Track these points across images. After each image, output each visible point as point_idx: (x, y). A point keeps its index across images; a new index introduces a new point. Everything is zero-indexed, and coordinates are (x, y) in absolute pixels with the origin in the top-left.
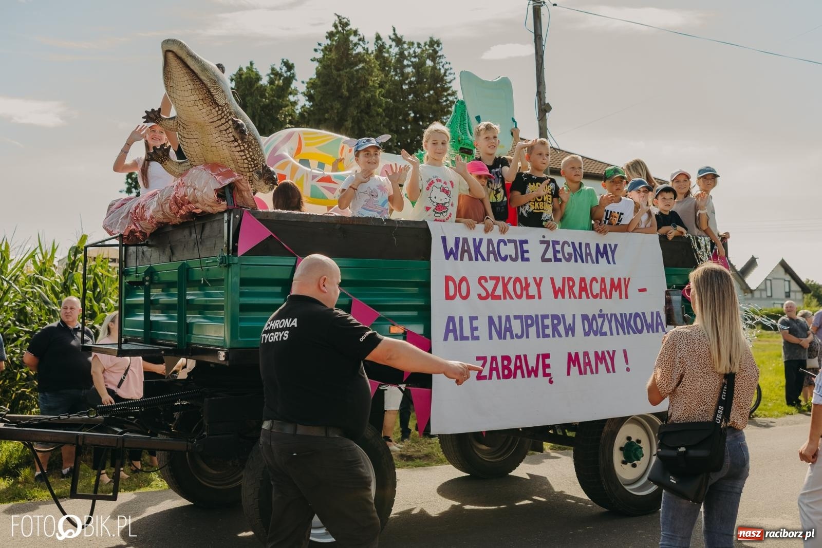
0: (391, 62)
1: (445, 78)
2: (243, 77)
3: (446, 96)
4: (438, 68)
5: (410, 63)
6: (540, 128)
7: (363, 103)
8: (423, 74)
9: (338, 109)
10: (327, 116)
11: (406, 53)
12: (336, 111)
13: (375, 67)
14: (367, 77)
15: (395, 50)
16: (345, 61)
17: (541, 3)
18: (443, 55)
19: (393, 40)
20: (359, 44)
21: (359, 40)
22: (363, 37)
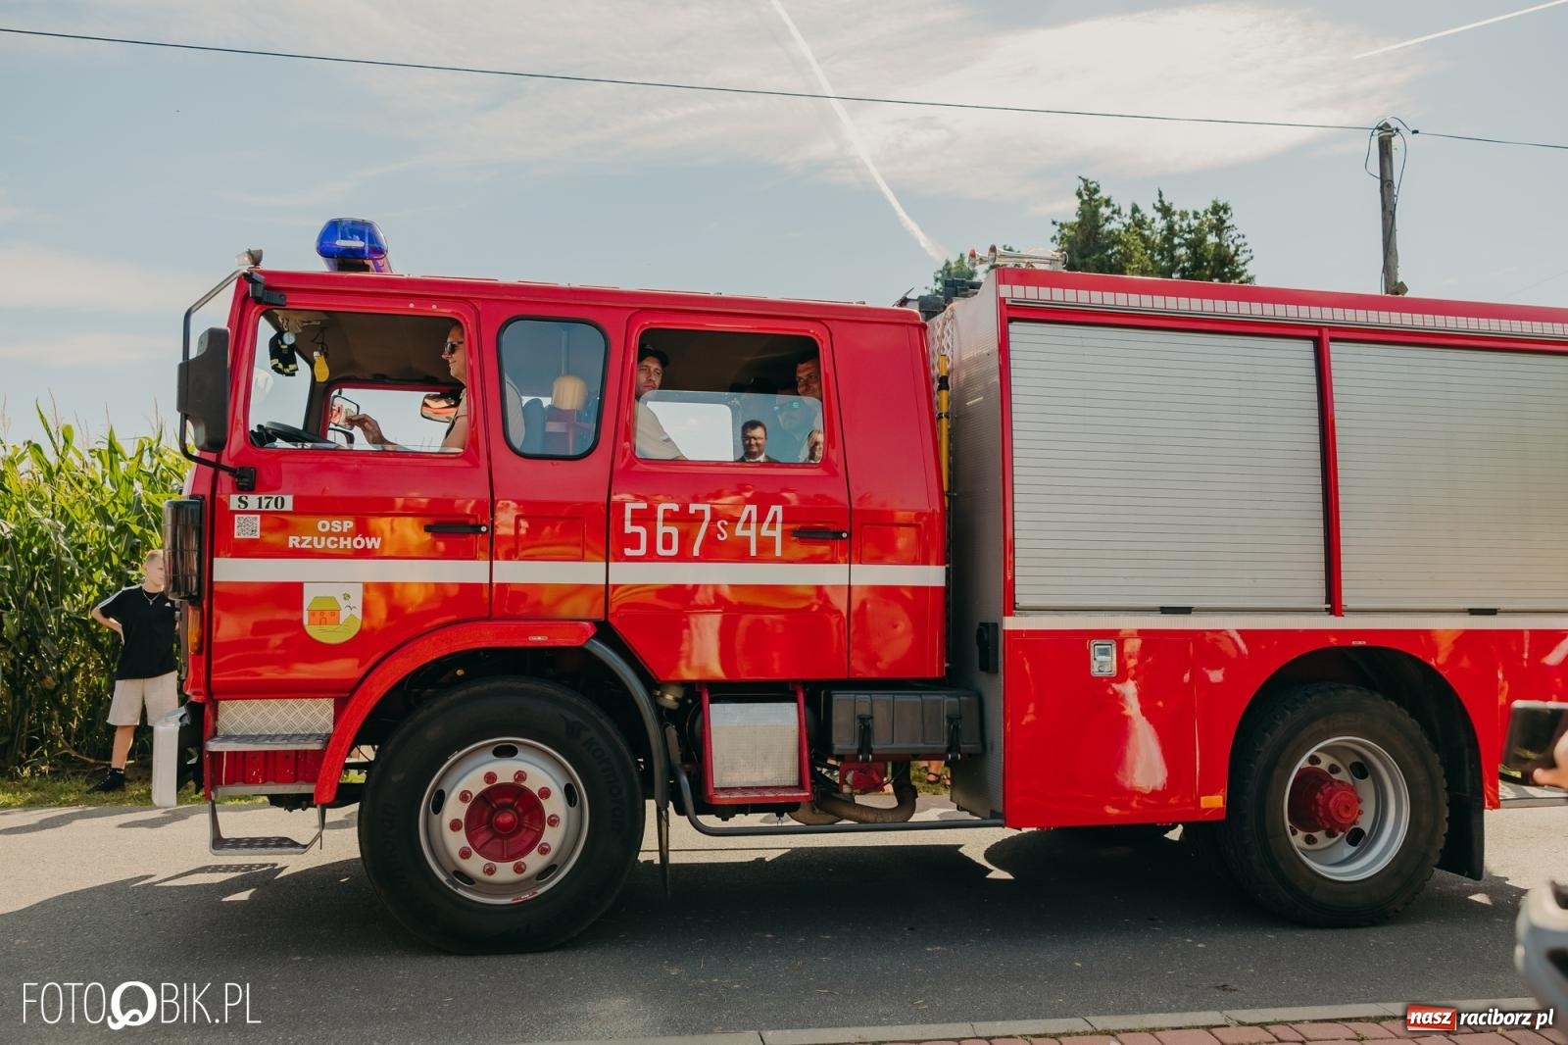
0: (1154, 242)
1: (1236, 258)
2: (953, 271)
4: (1226, 244)
5: (1183, 241)
8: (1202, 255)
11: (1177, 227)
14: (1123, 264)
15: (1160, 224)
16: (1091, 243)
17: (1392, 131)
18: (1233, 226)
19: (1159, 210)
20: (1112, 218)
21: (1114, 212)
22: (1117, 207)
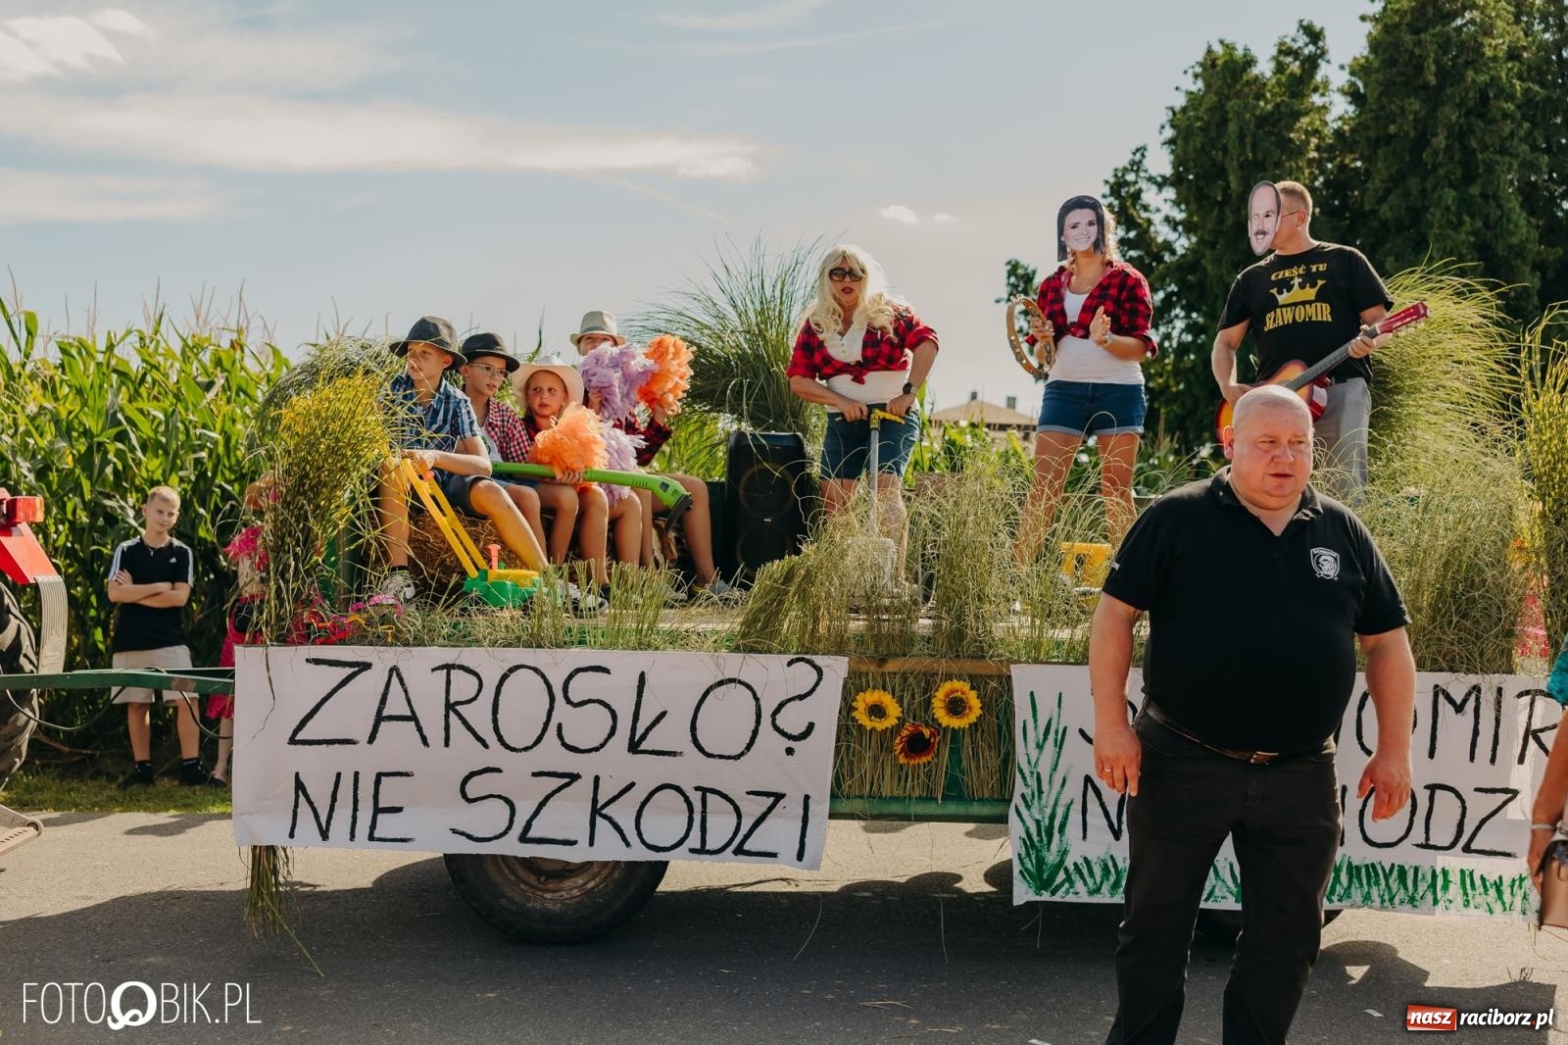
7: (1471, 95)
9: (1416, 113)
10: (1392, 129)
12: (1411, 117)
13: (1497, 16)
14: (1480, 39)
16: (1431, 11)
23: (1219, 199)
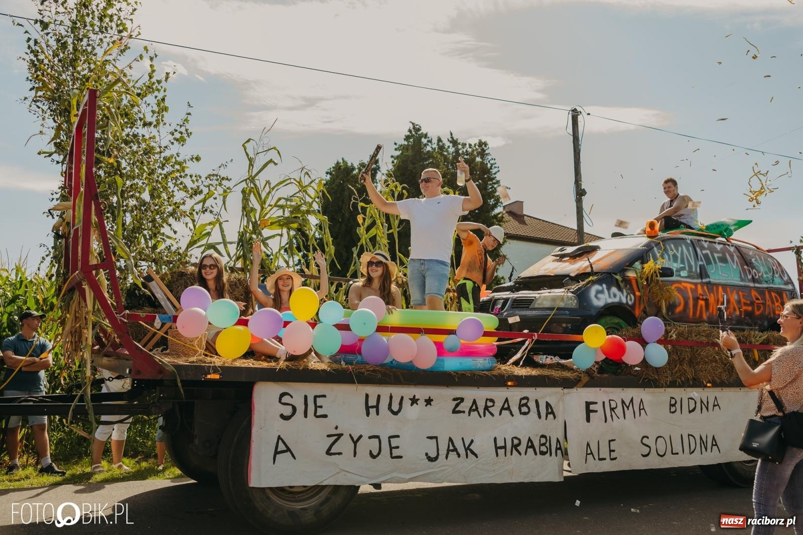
0: (449, 158)
1: (491, 170)
2: (342, 168)
3: (490, 185)
4: (486, 163)
6: (578, 208)
8: (474, 167)
11: (460, 152)
13: (441, 161)
15: (452, 150)
16: (418, 157)
17: (578, 113)
18: (489, 153)
19: (451, 142)
20: (428, 145)
21: (428, 141)
22: (430, 139)
23: (340, 220)
